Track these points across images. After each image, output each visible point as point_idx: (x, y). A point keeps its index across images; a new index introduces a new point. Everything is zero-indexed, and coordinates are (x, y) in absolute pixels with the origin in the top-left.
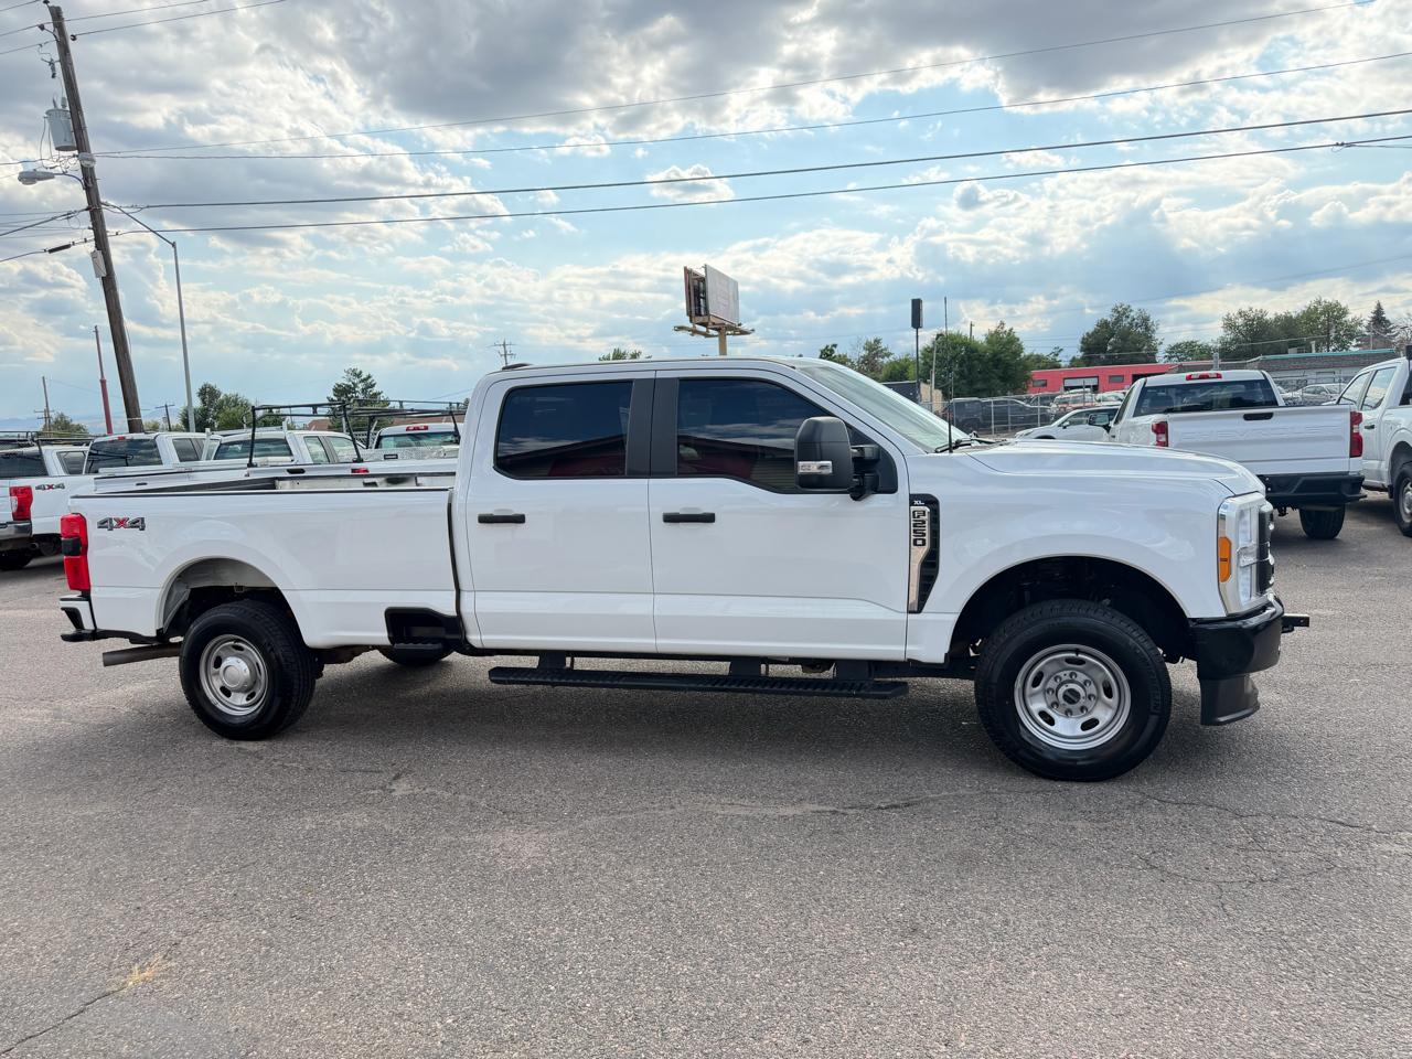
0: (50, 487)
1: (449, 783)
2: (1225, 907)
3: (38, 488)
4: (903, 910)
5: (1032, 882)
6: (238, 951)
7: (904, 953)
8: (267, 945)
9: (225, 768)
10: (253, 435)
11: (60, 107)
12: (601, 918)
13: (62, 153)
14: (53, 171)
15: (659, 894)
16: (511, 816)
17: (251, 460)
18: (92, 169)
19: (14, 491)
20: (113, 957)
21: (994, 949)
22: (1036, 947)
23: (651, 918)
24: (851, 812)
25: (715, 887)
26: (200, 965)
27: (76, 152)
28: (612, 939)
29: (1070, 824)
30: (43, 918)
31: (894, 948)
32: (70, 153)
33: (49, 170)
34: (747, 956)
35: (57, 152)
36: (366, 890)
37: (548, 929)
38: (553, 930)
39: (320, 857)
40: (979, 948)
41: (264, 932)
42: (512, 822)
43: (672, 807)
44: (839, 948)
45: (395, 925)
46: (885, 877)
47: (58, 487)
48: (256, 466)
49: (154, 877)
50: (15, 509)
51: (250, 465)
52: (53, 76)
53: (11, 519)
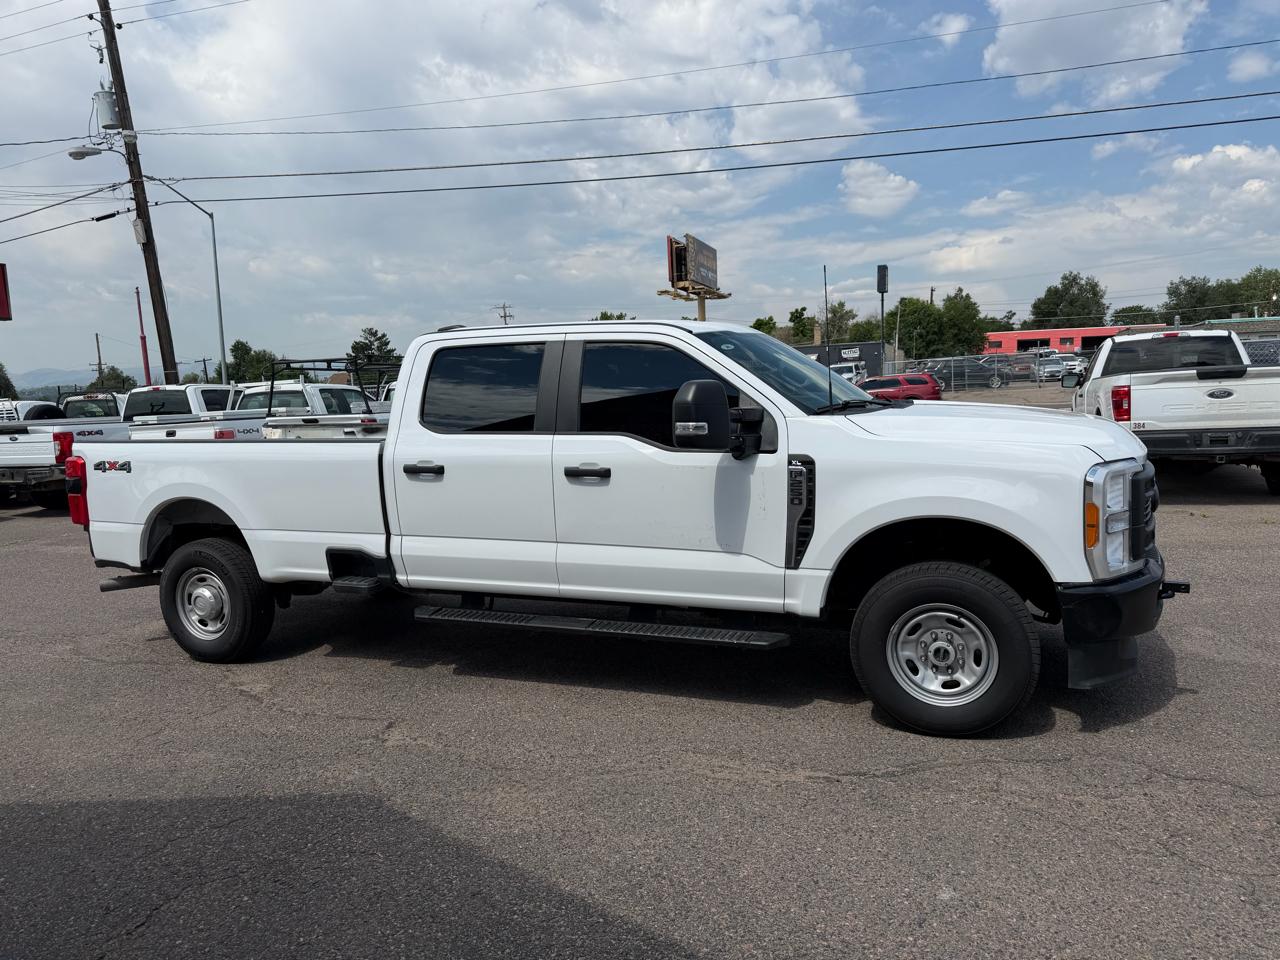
0: (90, 433)
1: (439, 734)
2: (1262, 906)
3: (79, 434)
4: (908, 896)
5: (1044, 868)
6: (217, 921)
7: (914, 950)
8: (246, 914)
9: (226, 712)
10: (272, 387)
11: (107, 89)
12: (590, 894)
13: (109, 131)
14: (100, 147)
15: (650, 868)
16: (500, 773)
17: (270, 410)
18: (135, 144)
19: (56, 437)
20: (92, 923)
21: (1012, 950)
22: (1060, 949)
23: (642, 897)
24: (844, 779)
25: (708, 863)
26: (179, 937)
27: (120, 130)
28: (601, 920)
29: (1076, 799)
30: (29, 874)
31: (903, 944)
32: (115, 131)
33: (96, 146)
34: (745, 947)
35: (104, 130)
36: (352, 852)
37: (535, 907)
38: (540, 907)
39: (309, 813)
40: (997, 947)
41: (246, 898)
42: (501, 779)
43: (661, 768)
44: (843, 941)
45: (379, 895)
46: (886, 856)
47: (97, 433)
48: (275, 416)
49: (144, 830)
50: (58, 453)
51: (270, 414)
52: (101, 61)
53: (54, 462)
